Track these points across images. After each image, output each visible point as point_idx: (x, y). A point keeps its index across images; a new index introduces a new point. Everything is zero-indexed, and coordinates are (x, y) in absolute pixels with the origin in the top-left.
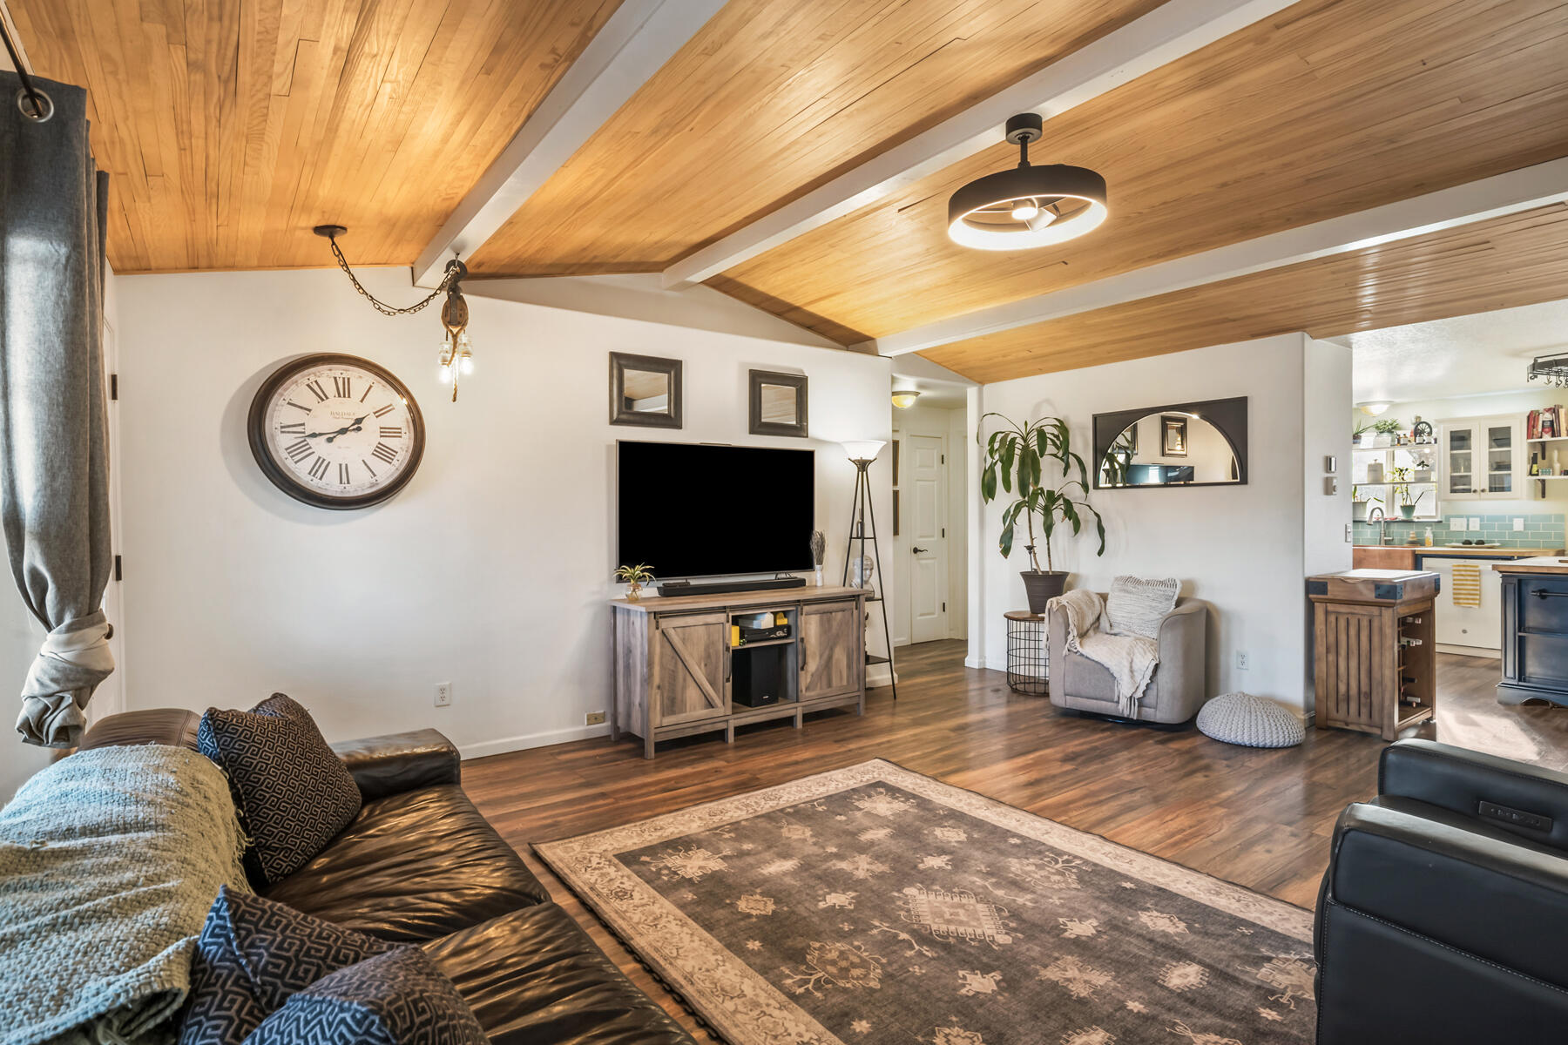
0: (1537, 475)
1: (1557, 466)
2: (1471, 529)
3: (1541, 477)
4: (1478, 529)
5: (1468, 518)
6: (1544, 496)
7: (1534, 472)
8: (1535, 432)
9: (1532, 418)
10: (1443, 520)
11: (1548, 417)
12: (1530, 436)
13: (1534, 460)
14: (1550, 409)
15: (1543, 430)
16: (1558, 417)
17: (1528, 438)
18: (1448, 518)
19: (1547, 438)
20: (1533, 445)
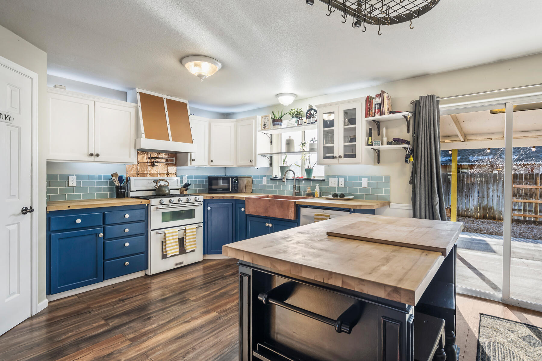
0: (372, 145)
1: (385, 140)
2: (340, 186)
3: (374, 147)
4: (343, 186)
5: (338, 177)
6: (379, 163)
7: (370, 143)
8: (371, 113)
9: (369, 101)
10: (326, 179)
11: (378, 101)
12: (367, 115)
13: (370, 134)
14: (378, 95)
15: (375, 111)
16: (383, 100)
17: (366, 117)
18: (328, 177)
19: (377, 117)
20: (369, 122)
